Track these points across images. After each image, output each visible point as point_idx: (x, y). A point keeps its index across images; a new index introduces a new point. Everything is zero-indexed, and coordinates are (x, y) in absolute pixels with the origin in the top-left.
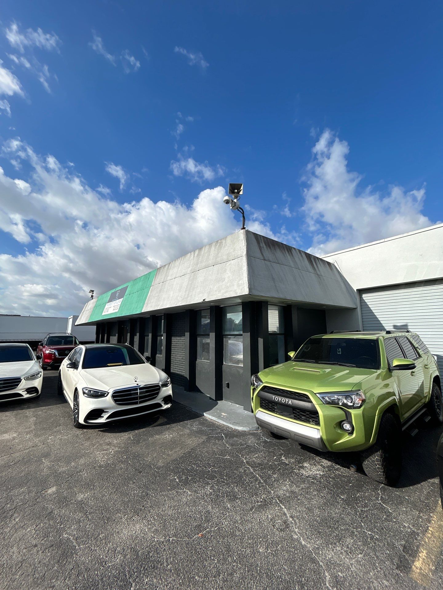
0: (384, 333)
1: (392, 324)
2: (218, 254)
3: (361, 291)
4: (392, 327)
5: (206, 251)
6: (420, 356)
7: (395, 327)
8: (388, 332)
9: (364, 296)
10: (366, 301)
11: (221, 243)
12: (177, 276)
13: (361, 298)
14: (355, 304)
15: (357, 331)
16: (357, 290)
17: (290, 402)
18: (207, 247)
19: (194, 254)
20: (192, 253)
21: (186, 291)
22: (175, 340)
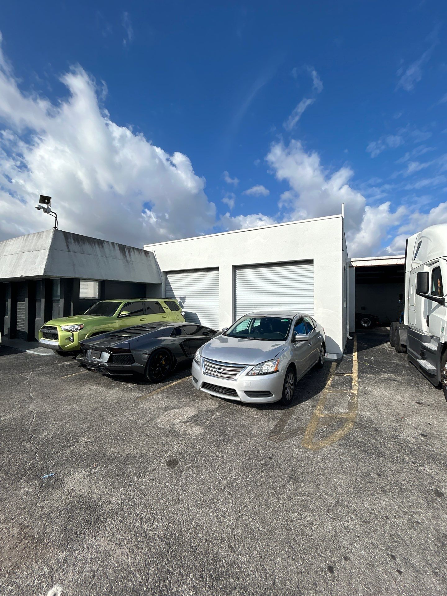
2: (37, 242)
3: (167, 273)
5: (31, 238)
7: (180, 297)
9: (168, 276)
11: (41, 234)
12: (10, 253)
13: (166, 277)
14: (161, 281)
16: (164, 271)
17: (50, 331)
18: (32, 235)
19: (24, 238)
20: (23, 237)
21: (13, 267)
22: (19, 304)
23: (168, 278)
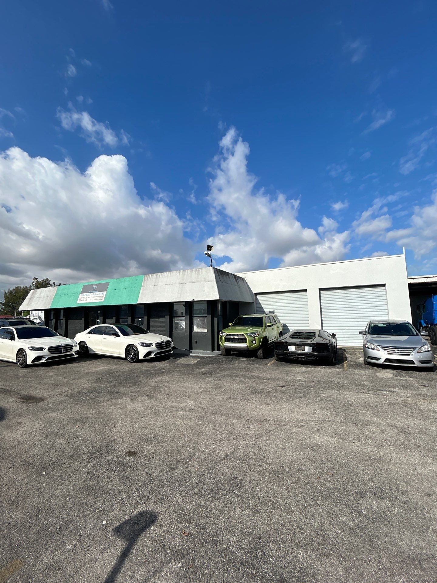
0: (265, 315)
1: (268, 311)
2: (198, 276)
3: (257, 294)
4: (268, 312)
6: (276, 323)
7: (270, 312)
8: (266, 314)
9: (257, 296)
10: (258, 299)
11: (199, 271)
13: (256, 297)
14: (253, 300)
15: (254, 314)
16: (255, 293)
23: (257, 297)
